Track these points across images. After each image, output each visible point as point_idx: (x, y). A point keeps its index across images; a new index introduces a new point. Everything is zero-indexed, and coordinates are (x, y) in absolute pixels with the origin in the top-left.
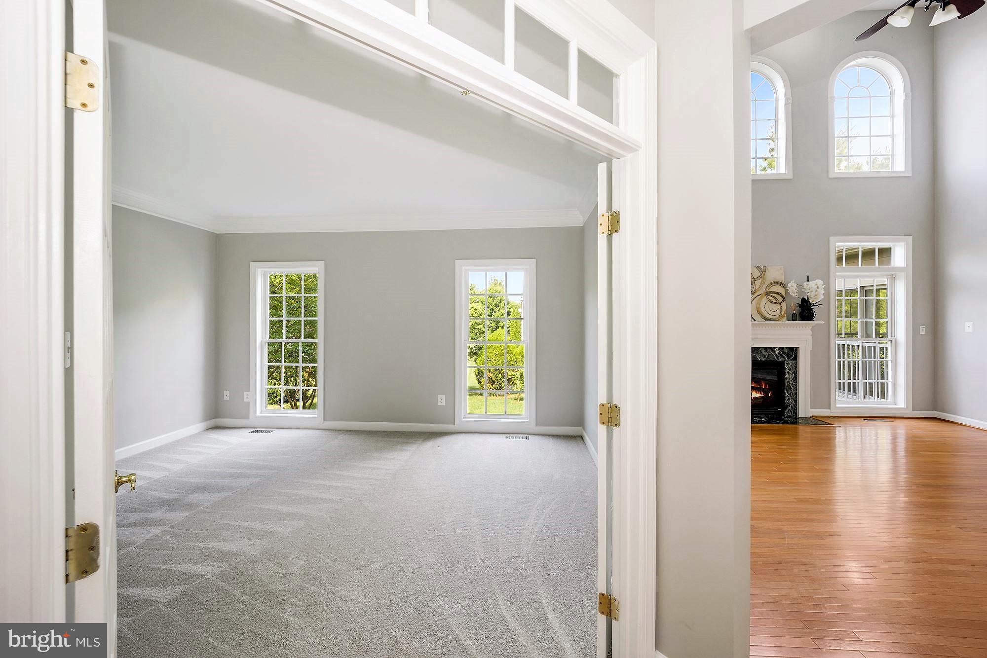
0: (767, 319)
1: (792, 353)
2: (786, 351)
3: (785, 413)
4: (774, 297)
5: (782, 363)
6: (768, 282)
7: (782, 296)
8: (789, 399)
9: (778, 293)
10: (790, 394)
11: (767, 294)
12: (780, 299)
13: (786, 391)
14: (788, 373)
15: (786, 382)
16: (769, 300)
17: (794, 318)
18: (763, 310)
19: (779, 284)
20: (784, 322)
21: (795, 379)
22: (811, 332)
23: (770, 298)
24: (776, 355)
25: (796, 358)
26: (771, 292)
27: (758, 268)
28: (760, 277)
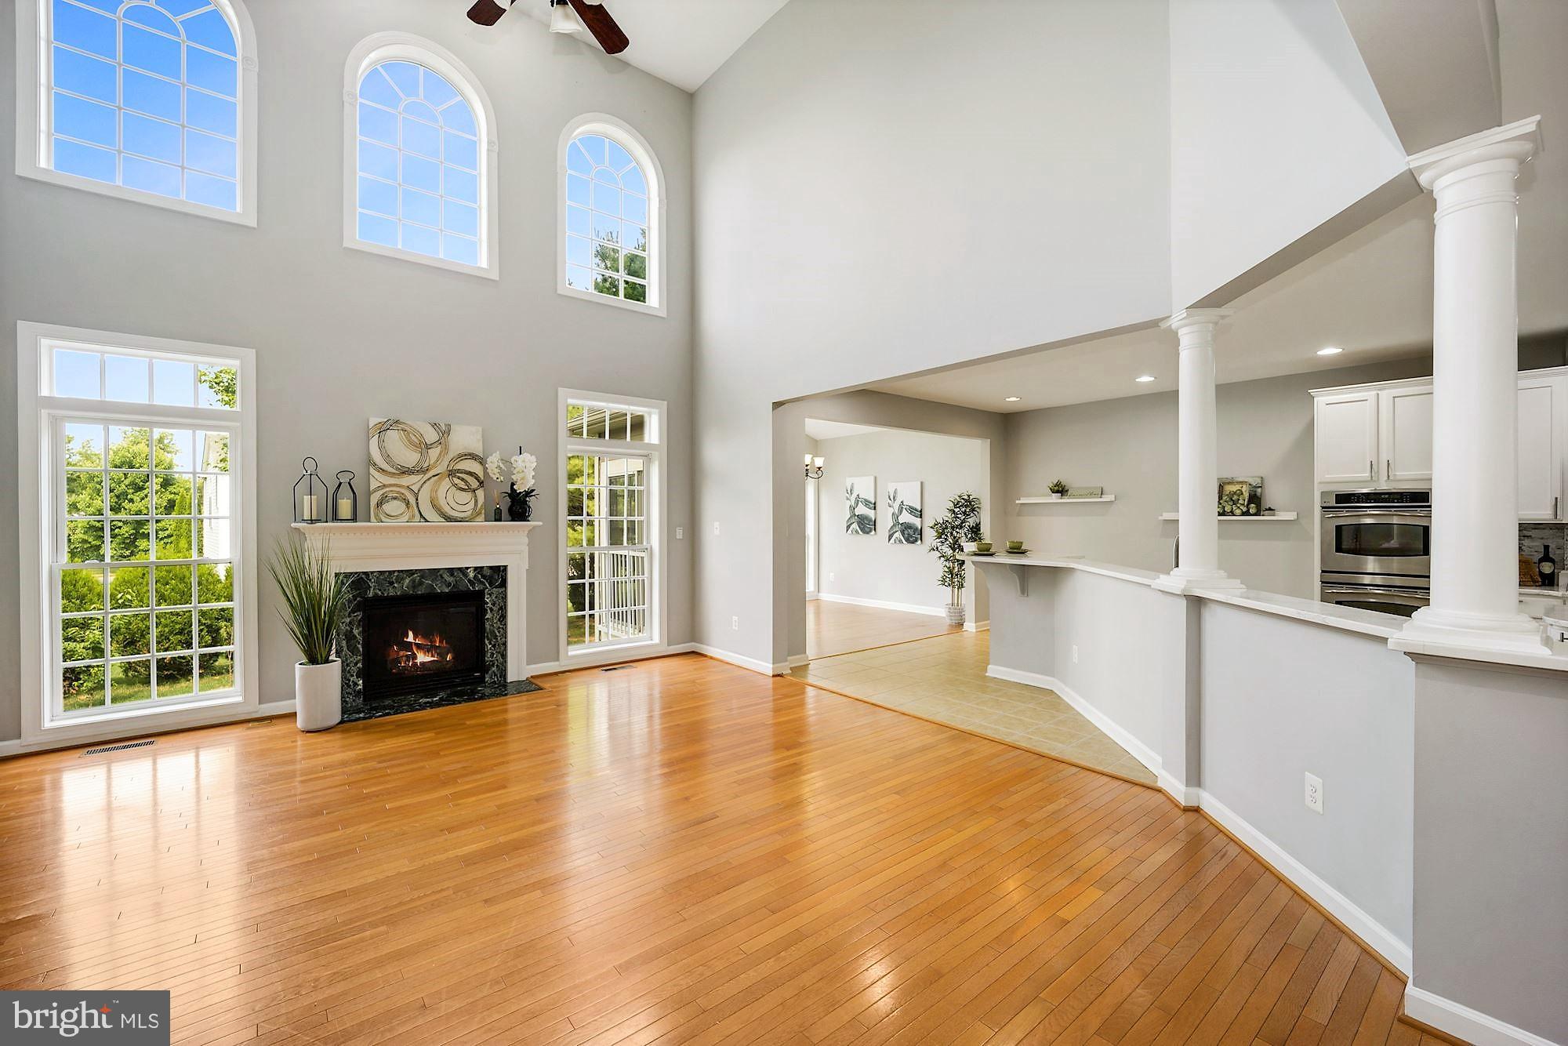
0: (449, 519)
1: (498, 576)
2: (488, 573)
3: (486, 680)
4: (463, 480)
5: (481, 594)
6: (451, 455)
7: (477, 478)
8: (493, 654)
9: (470, 474)
10: (494, 646)
11: (452, 473)
12: (474, 484)
13: (487, 642)
14: (491, 610)
15: (487, 626)
16: (455, 485)
17: (498, 518)
18: (442, 503)
19: (473, 457)
20: (480, 522)
21: (503, 618)
22: (526, 540)
23: (457, 481)
24: (469, 581)
25: (504, 584)
26: (459, 471)
27: (434, 425)
28: (439, 442)
